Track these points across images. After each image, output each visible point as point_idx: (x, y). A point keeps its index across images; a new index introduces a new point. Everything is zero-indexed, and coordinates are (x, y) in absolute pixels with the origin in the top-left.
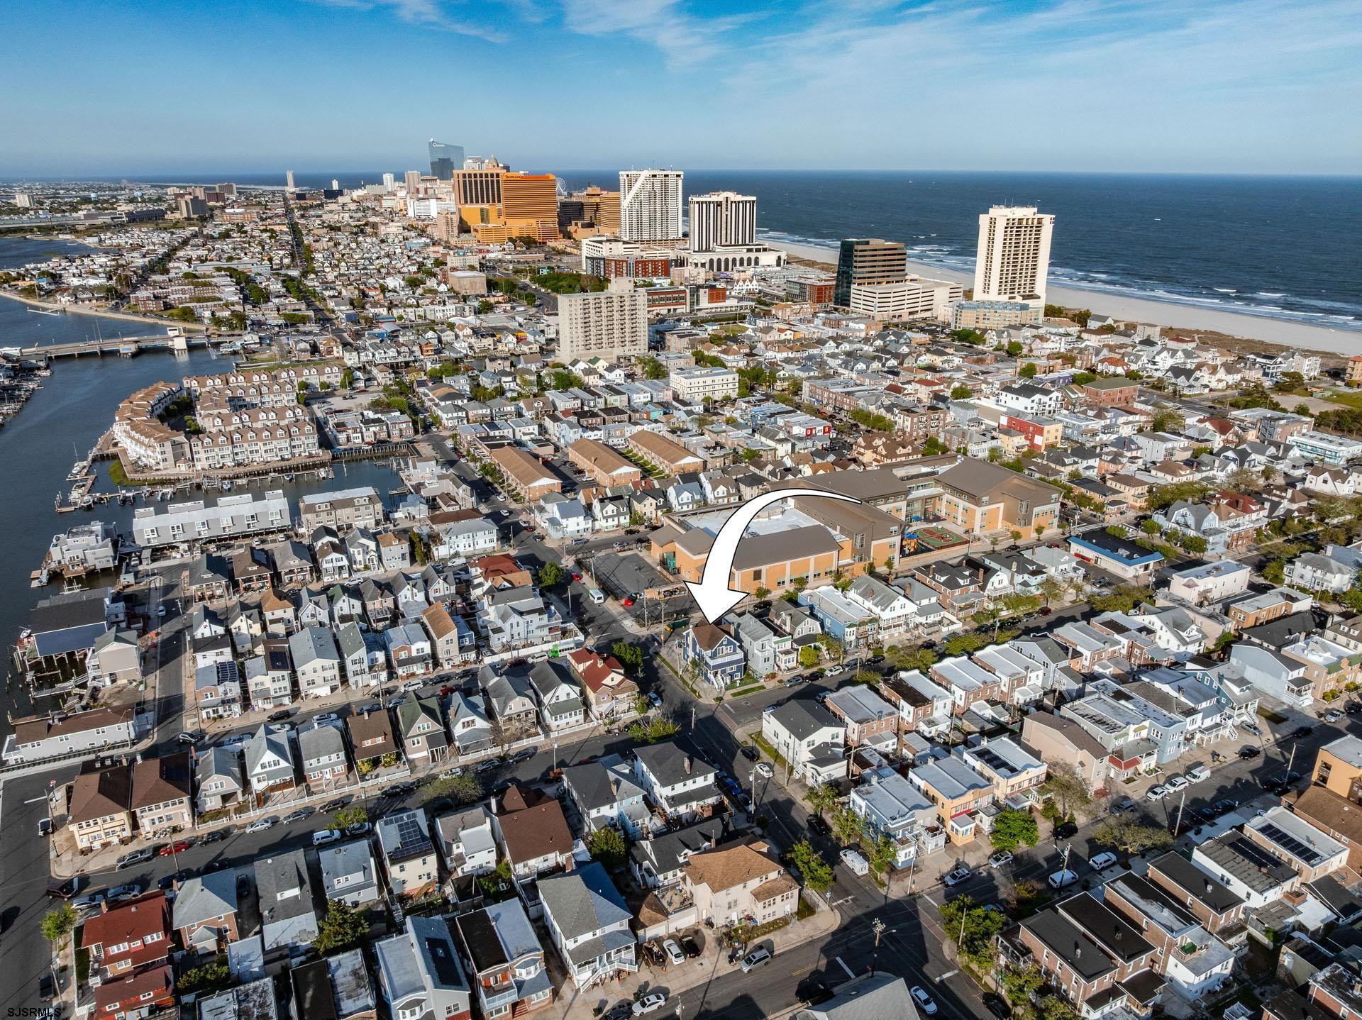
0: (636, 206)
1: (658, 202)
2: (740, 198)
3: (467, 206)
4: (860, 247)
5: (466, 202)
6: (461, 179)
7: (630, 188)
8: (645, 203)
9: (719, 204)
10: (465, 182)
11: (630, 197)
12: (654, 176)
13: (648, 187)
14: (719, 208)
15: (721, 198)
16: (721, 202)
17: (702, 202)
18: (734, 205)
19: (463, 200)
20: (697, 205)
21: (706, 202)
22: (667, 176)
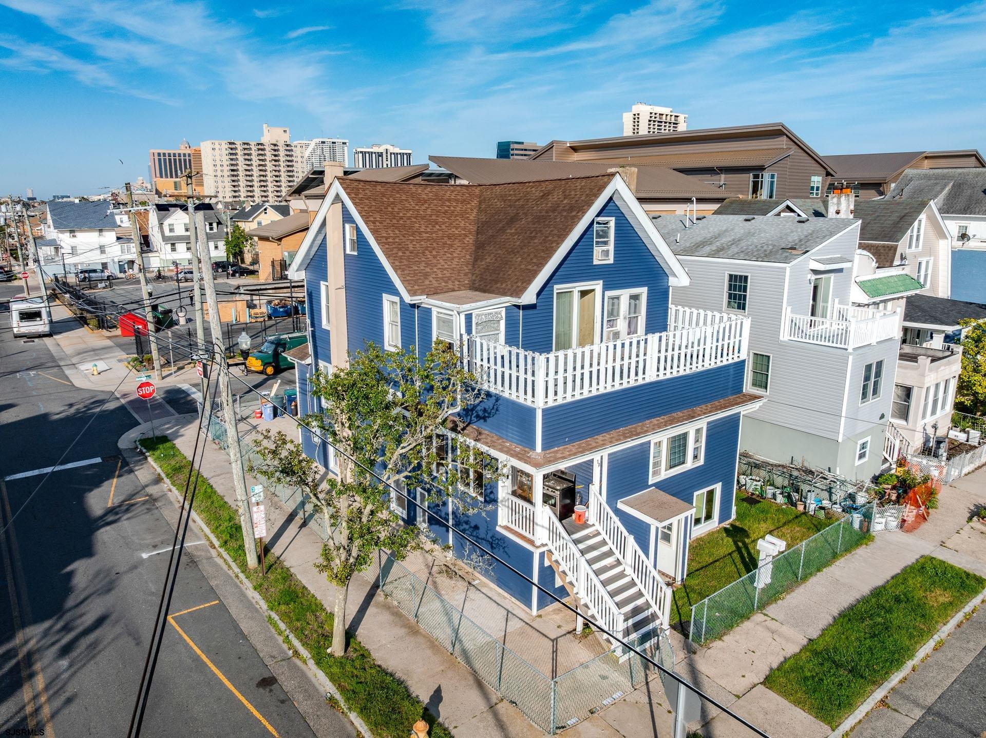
2: (397, 150)
3: (164, 179)
4: (516, 146)
5: (161, 177)
6: (156, 157)
10: (160, 160)
12: (323, 142)
13: (319, 152)
14: (380, 158)
15: (381, 149)
16: (382, 153)
17: (365, 152)
18: (393, 156)
19: (158, 175)
20: (360, 155)
21: (368, 152)
22: (334, 143)
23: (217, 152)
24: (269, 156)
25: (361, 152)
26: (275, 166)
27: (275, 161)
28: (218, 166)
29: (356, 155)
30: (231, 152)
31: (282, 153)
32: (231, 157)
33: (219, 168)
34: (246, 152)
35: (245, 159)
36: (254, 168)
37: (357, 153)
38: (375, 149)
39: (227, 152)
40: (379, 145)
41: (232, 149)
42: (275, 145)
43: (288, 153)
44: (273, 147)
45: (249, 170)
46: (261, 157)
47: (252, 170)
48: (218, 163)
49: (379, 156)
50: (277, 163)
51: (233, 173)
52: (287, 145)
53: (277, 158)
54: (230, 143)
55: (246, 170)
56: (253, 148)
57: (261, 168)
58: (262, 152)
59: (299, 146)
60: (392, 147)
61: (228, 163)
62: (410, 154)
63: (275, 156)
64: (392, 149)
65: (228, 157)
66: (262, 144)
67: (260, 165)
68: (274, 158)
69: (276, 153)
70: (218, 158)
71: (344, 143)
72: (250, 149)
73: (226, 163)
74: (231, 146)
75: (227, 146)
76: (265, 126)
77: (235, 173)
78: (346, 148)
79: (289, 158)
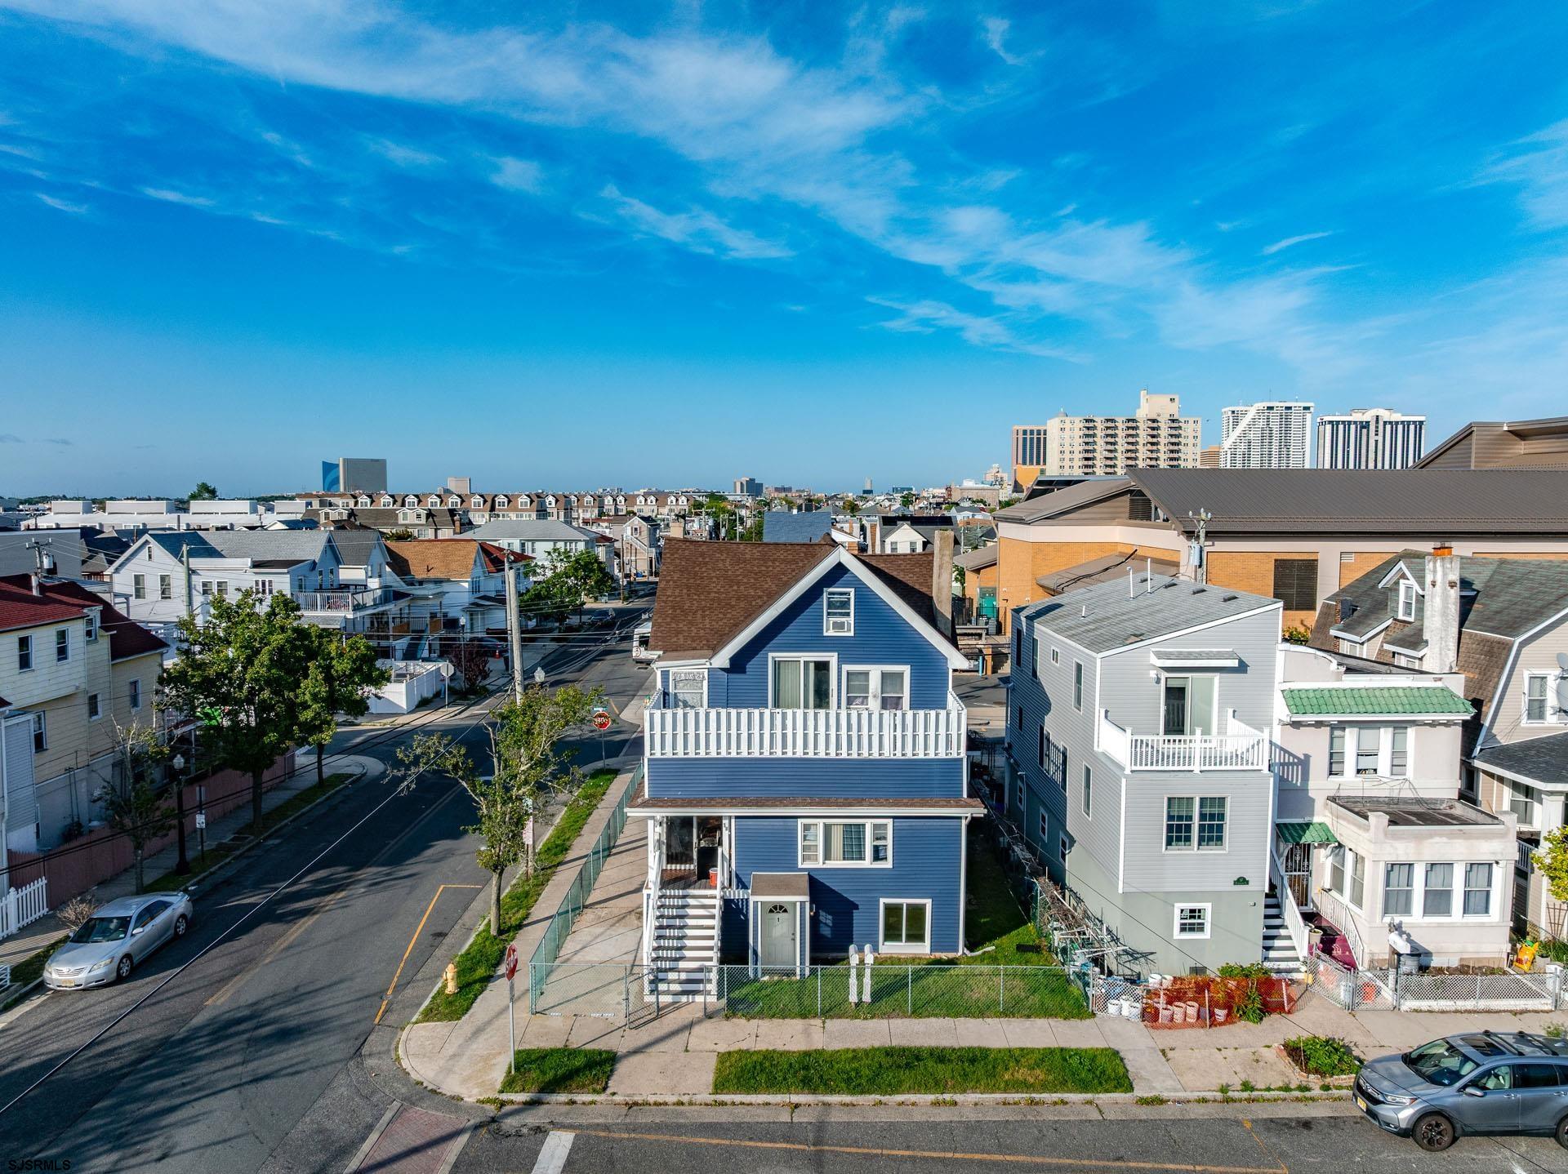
0: (1243, 447)
1: (1275, 443)
2: (1397, 417)
3: (1025, 467)
5: (1024, 463)
6: (1021, 436)
7: (1236, 423)
8: (1256, 445)
9: (1365, 425)
10: (1025, 440)
11: (1234, 435)
12: (1271, 408)
13: (1261, 423)
14: (1365, 431)
15: (1368, 416)
16: (1368, 422)
17: (1338, 422)
18: (1388, 427)
19: (1020, 461)
20: (1329, 427)
21: (1343, 422)
22: (1290, 408)
23: (1067, 433)
24: (1143, 436)
25: (1330, 422)
26: (1152, 451)
27: (1152, 444)
28: (1067, 452)
29: (1322, 428)
30: (1087, 432)
31: (1164, 432)
32: (1087, 440)
33: (1067, 456)
34: (1110, 432)
35: (1107, 443)
36: (1118, 455)
37: (1323, 423)
38: (1357, 417)
39: (1081, 433)
40: (1364, 410)
41: (1088, 428)
42: (1154, 421)
43: (1174, 432)
44: (1151, 424)
45: (1111, 459)
46: (1131, 440)
47: (1116, 458)
48: (1067, 449)
49: (1363, 427)
50: (1155, 448)
51: (1086, 463)
52: (1173, 421)
53: (1155, 440)
54: (1087, 421)
55: (1107, 458)
56: (1120, 425)
57: (1129, 455)
58: (1134, 432)
59: (1191, 422)
60: (1387, 412)
61: (1081, 448)
62: (1421, 423)
63: (1153, 436)
64: (1386, 415)
65: (1082, 440)
66: (1134, 420)
67: (1128, 451)
68: (1151, 440)
69: (1155, 432)
70: (1067, 442)
71: (1306, 408)
72: (1116, 428)
73: (1078, 448)
74: (1087, 425)
75: (1081, 425)
76: (1143, 393)
77: (1090, 463)
78: (1309, 416)
79: (1174, 440)
